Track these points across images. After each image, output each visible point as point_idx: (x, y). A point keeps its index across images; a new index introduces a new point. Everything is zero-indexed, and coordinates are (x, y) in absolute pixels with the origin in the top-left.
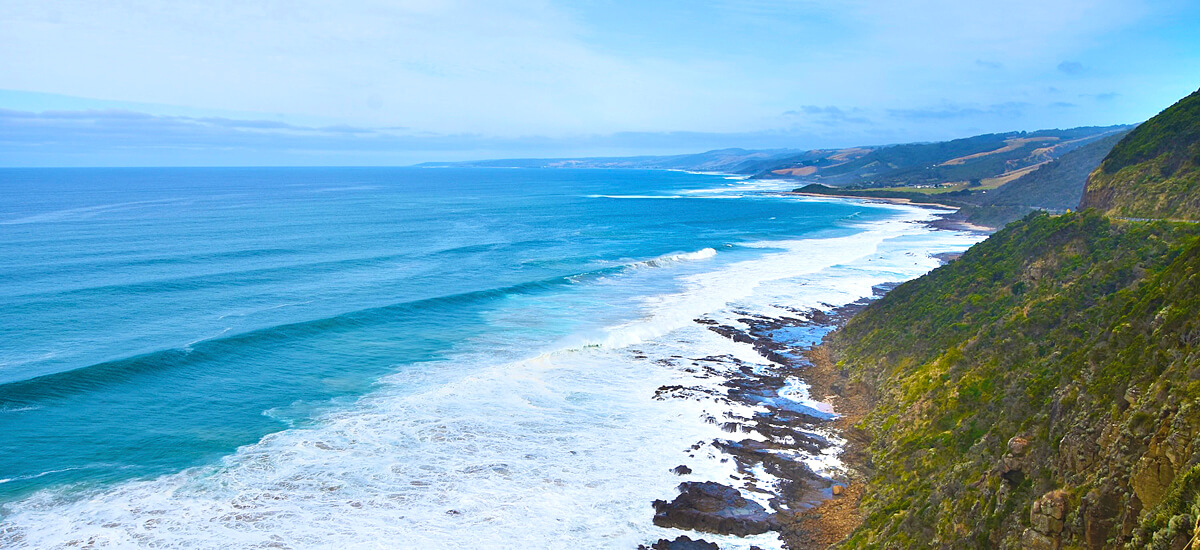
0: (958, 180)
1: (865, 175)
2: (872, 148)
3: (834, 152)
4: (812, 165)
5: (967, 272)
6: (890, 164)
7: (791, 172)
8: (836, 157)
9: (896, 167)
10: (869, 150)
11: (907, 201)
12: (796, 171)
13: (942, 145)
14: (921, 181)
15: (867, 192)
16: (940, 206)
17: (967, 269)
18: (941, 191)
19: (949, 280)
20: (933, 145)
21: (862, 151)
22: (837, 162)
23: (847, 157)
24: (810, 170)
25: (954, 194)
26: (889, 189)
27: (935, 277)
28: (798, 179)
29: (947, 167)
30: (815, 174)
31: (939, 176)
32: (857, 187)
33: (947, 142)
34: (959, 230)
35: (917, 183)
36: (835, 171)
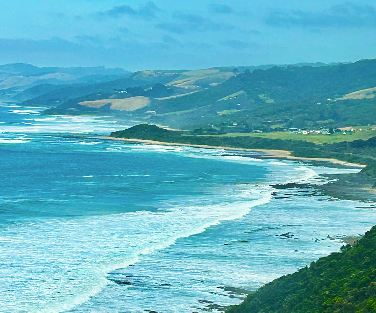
0: (364, 123)
1: (224, 112)
2: (235, 70)
3: (177, 75)
4: (144, 94)
5: (368, 264)
6: (261, 96)
7: (110, 105)
8: (179, 83)
9: (271, 101)
10: (230, 74)
11: (286, 153)
12: (117, 104)
13: (342, 68)
14: (309, 123)
15: (225, 139)
16: (336, 161)
17: (367, 259)
18: (338, 138)
19: (340, 276)
20: (328, 67)
21: (220, 75)
22: (181, 91)
23: (196, 83)
24: (139, 102)
25: (358, 144)
26: (260, 134)
27: (321, 271)
28: (120, 114)
29: (347, 102)
30: (146, 108)
31: (335, 116)
32: (211, 131)
33: (350, 65)
34: (363, 200)
35: (303, 126)
36: (176, 105)
